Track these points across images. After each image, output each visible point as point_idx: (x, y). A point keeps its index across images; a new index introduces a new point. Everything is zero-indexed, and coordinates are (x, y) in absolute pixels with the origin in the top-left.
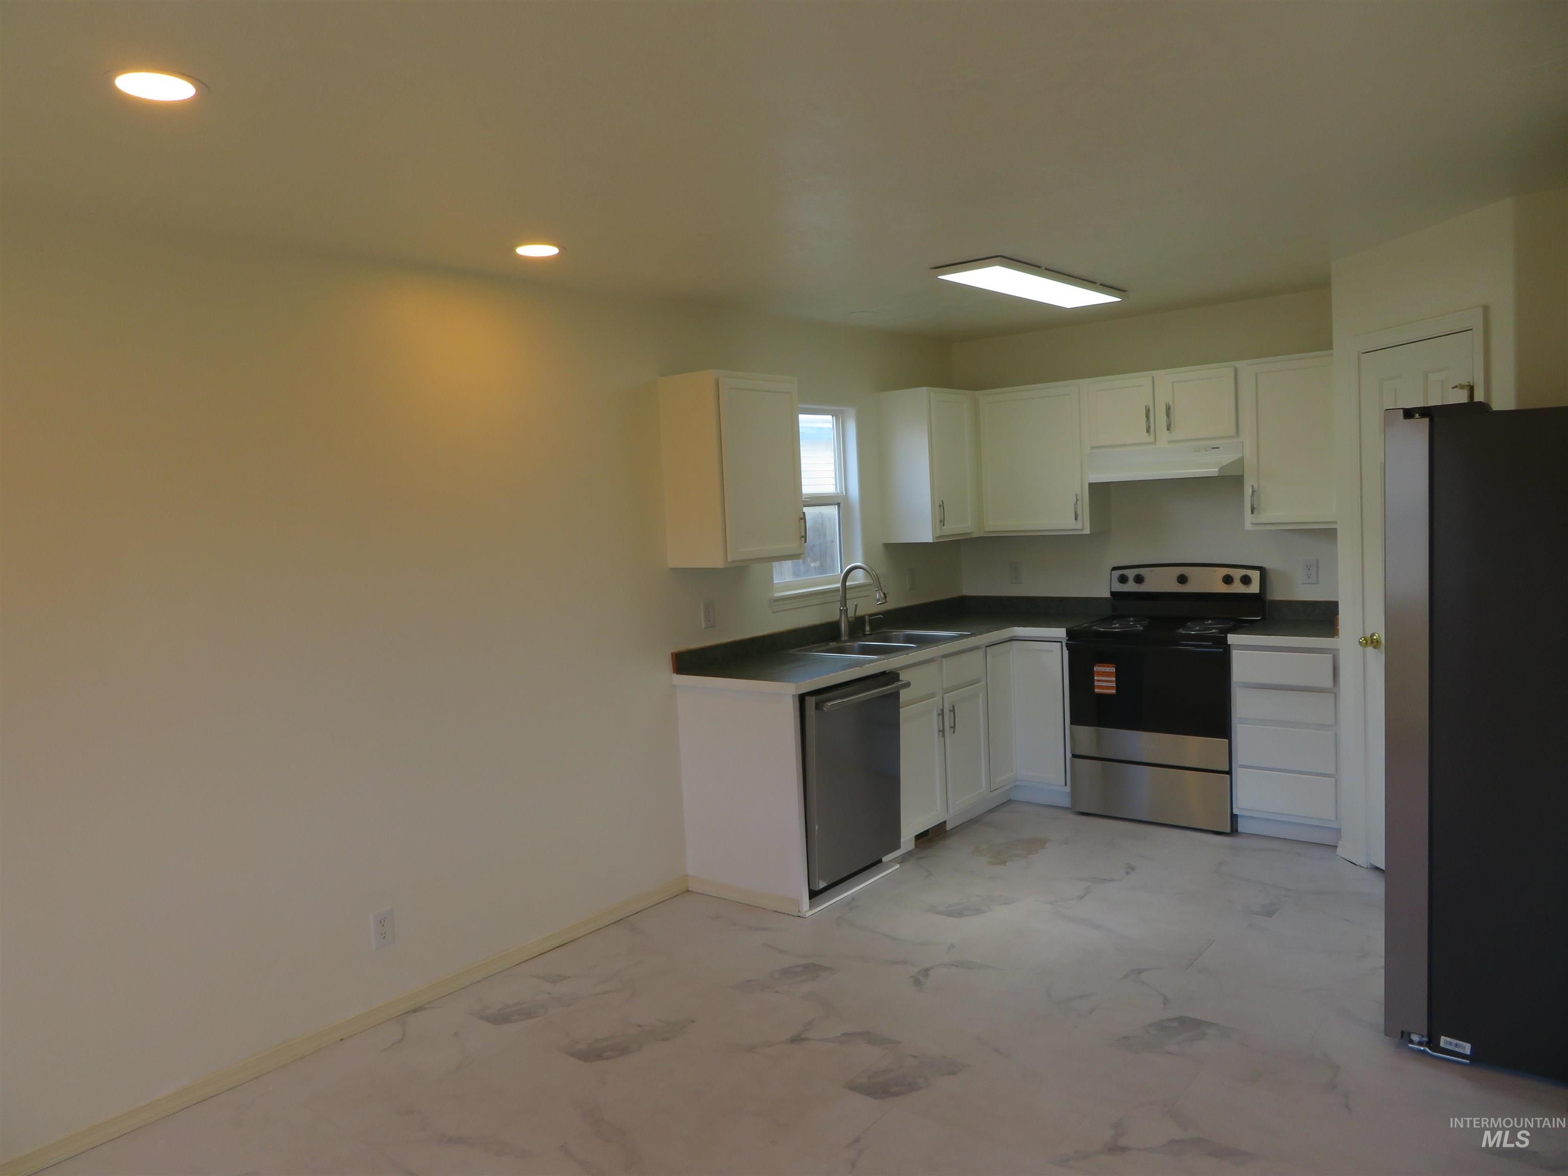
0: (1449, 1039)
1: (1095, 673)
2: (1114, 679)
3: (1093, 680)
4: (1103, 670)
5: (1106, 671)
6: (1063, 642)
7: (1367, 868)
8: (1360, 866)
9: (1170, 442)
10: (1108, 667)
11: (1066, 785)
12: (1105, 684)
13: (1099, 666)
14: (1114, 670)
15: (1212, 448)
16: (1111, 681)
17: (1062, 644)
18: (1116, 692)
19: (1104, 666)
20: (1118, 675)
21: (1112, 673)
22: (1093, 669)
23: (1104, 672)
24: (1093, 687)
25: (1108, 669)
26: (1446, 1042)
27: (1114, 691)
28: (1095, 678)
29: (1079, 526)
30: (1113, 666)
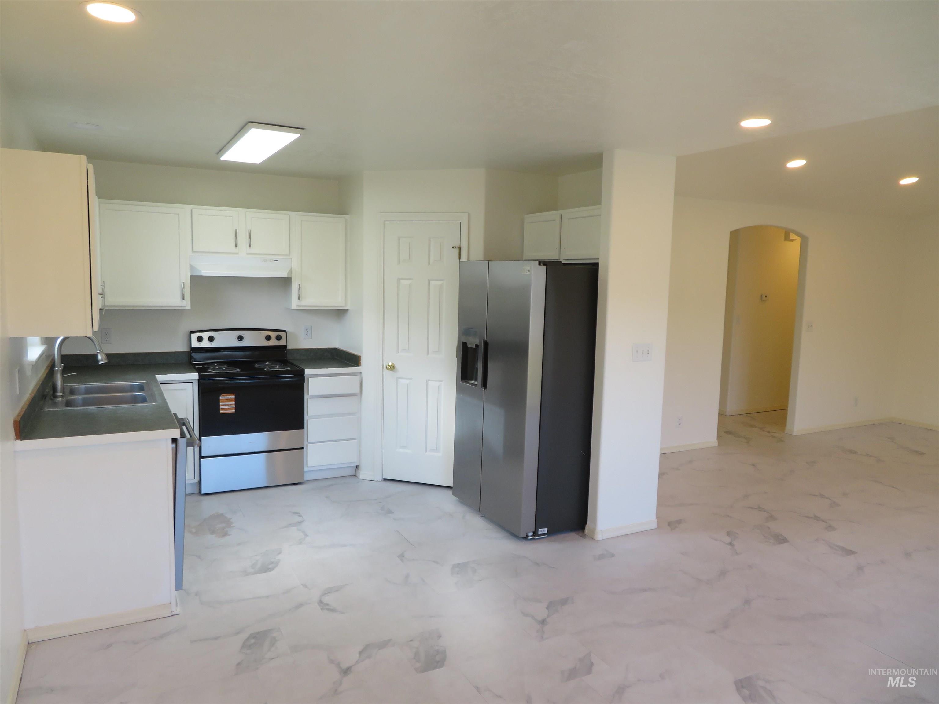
0: (541, 529)
1: (220, 401)
2: (234, 403)
3: (219, 405)
4: (227, 398)
5: (228, 398)
6: (194, 383)
7: (381, 481)
8: (377, 481)
9: (248, 254)
10: (229, 395)
11: (194, 478)
12: (227, 407)
13: (223, 396)
14: (234, 397)
15: (274, 260)
16: (232, 405)
17: (193, 384)
18: (235, 411)
19: (227, 395)
20: (236, 400)
21: (233, 399)
22: (219, 398)
23: (226, 399)
24: (219, 410)
25: (230, 397)
26: (541, 531)
27: (234, 411)
28: (221, 404)
29: (184, 303)
30: (234, 395)
